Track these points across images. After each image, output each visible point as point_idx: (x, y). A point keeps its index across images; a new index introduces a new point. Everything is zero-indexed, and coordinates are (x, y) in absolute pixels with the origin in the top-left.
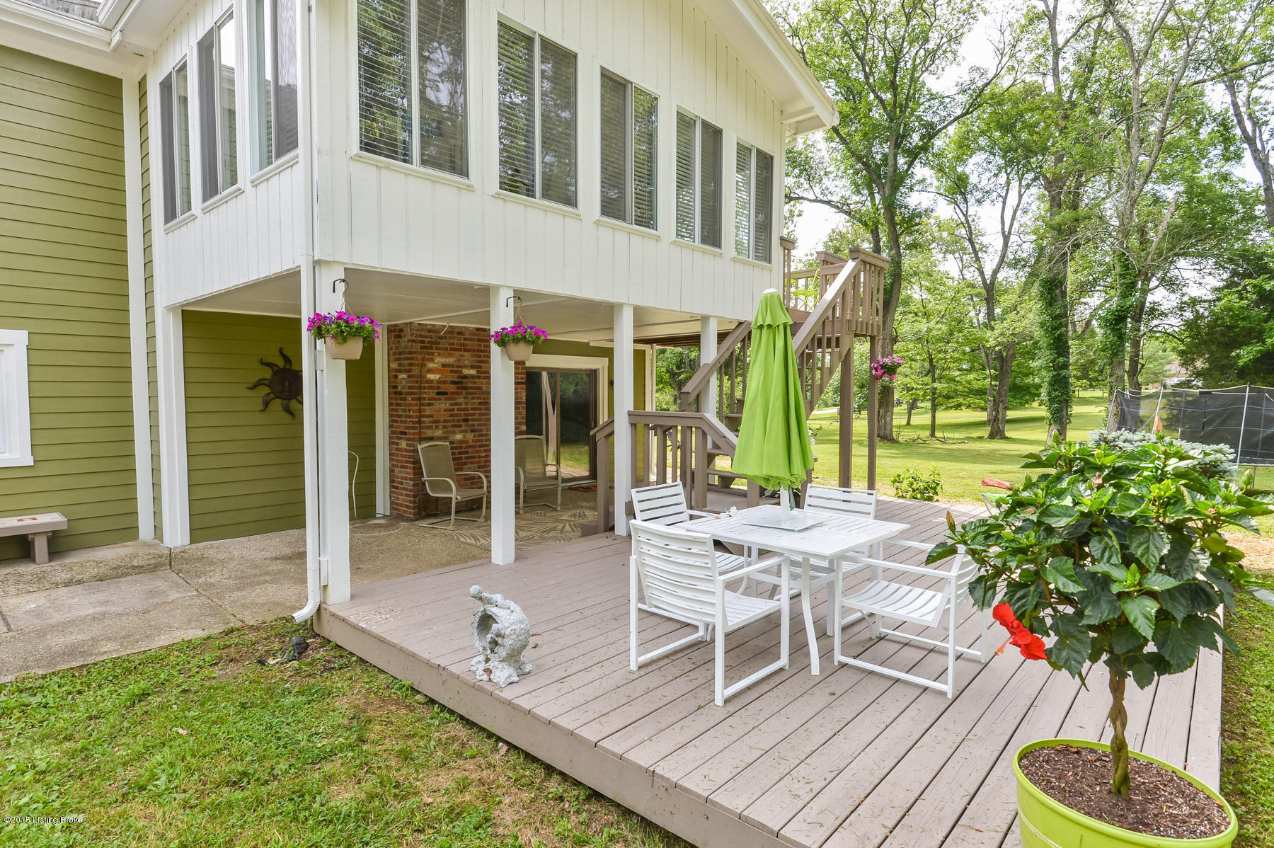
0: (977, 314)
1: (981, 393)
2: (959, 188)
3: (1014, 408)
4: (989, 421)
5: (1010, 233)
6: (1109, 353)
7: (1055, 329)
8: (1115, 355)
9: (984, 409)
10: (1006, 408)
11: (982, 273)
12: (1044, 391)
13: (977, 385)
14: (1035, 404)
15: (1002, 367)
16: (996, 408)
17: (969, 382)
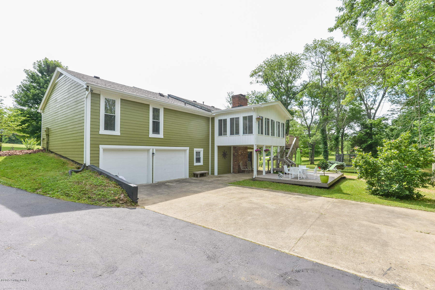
0: (306, 133)
1: (308, 153)
2: (301, 104)
3: (316, 157)
4: (310, 160)
5: (313, 115)
6: (335, 146)
7: (324, 140)
8: (336, 146)
9: (308, 157)
10: (314, 157)
11: (307, 124)
12: (322, 153)
13: (307, 151)
14: (321, 156)
15: (313, 147)
16: (311, 157)
17: (305, 151)
